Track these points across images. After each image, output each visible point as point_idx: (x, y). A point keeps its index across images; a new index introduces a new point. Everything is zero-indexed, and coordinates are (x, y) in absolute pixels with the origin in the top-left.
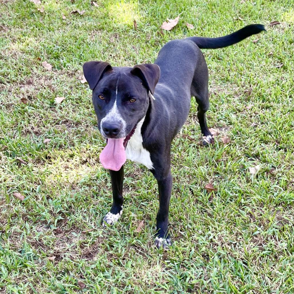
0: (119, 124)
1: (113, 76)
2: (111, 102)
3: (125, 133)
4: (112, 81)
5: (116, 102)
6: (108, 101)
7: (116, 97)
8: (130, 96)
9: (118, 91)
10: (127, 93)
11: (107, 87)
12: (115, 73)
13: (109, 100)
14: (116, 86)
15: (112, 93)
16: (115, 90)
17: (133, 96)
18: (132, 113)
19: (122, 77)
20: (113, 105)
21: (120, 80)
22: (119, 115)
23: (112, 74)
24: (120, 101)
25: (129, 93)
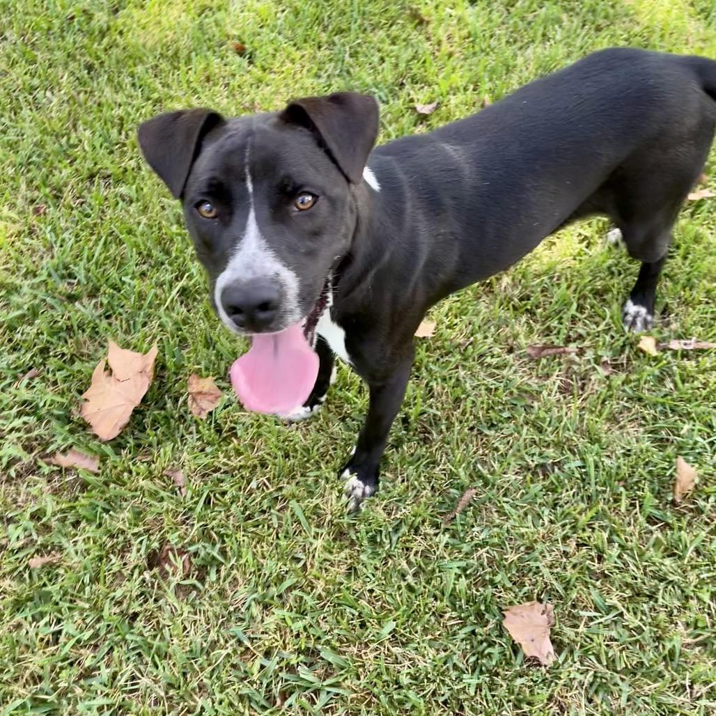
0: (273, 286)
1: (229, 142)
2: (237, 218)
3: (298, 310)
4: (230, 153)
5: (252, 215)
6: (227, 218)
7: (252, 200)
8: (293, 188)
9: (253, 181)
10: (282, 181)
11: (217, 174)
12: (235, 132)
13: (231, 213)
14: (243, 166)
15: (236, 189)
16: (244, 180)
17: (301, 186)
18: (310, 244)
19: (258, 139)
20: (243, 228)
21: (253, 147)
22: (270, 253)
23: (226, 136)
24: (266, 212)
25: (289, 177)
